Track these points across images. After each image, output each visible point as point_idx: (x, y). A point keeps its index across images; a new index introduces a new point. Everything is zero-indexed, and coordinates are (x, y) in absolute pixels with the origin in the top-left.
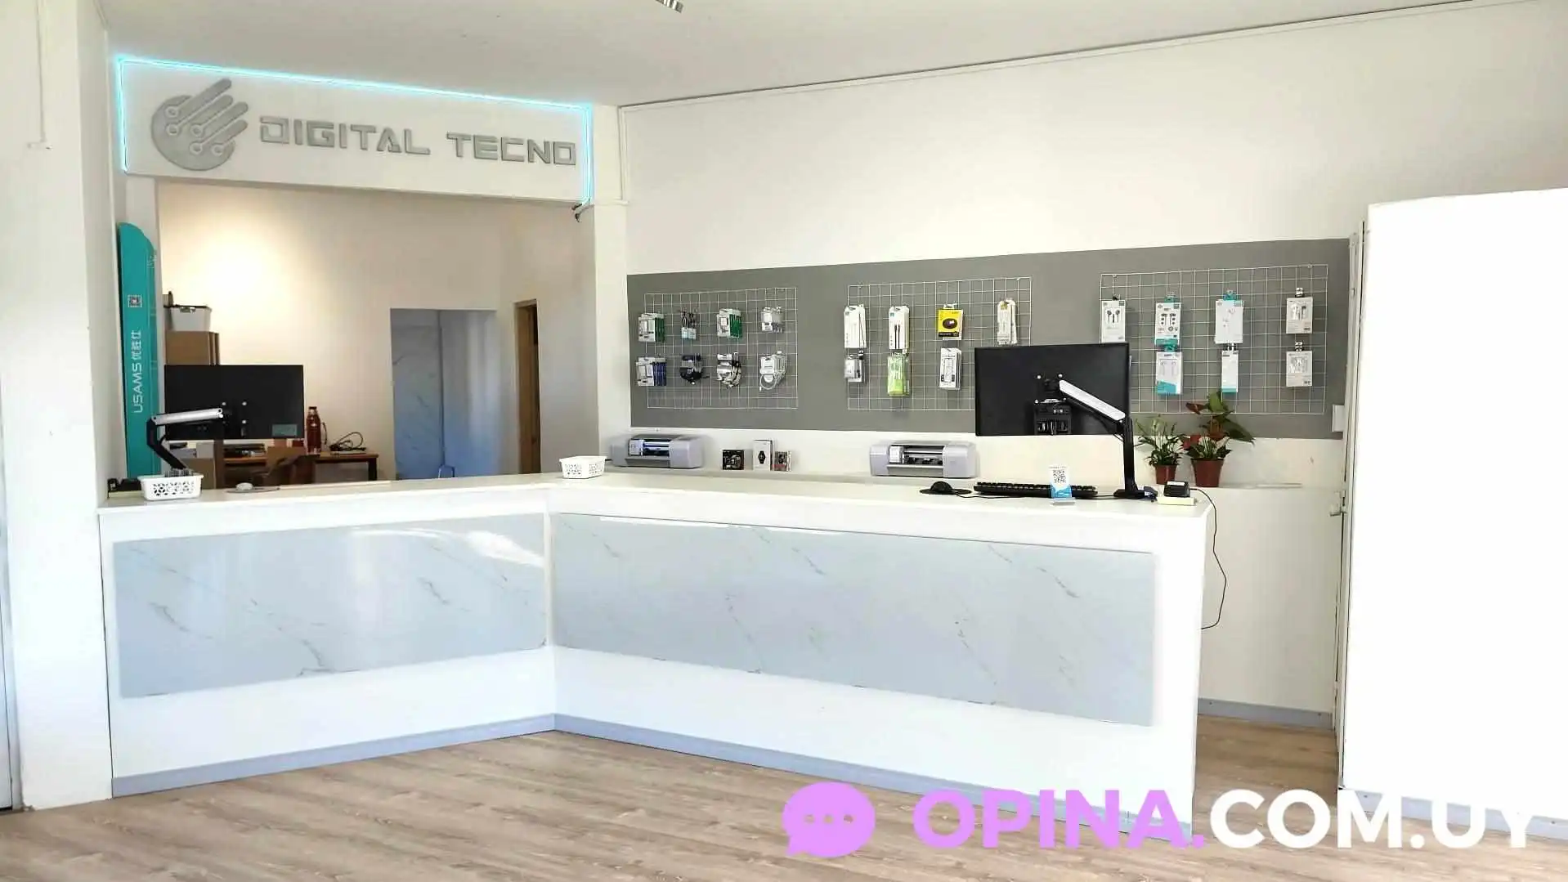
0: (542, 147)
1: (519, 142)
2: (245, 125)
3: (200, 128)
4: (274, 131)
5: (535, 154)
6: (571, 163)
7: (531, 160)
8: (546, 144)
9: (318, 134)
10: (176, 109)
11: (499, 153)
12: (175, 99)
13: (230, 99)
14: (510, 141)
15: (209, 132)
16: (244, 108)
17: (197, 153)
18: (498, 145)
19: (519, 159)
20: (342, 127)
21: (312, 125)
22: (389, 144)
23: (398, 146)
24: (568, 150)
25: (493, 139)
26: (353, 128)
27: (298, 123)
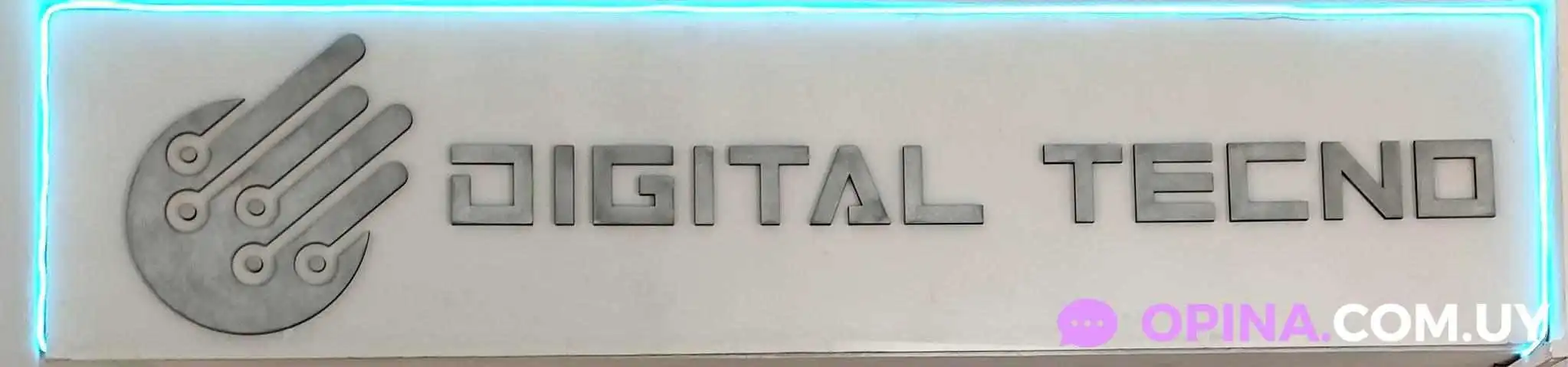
0: (1370, 162)
1: (1289, 154)
2: (402, 177)
3: (268, 197)
4: (491, 186)
5: (1348, 188)
6: (1478, 211)
7: (1332, 214)
8: (1387, 150)
9: (624, 185)
10: (200, 144)
11: (1218, 197)
12: (195, 115)
13: (361, 98)
14: (1257, 153)
15: (292, 208)
16: (403, 119)
17: (256, 278)
18: (1217, 167)
19: (1289, 214)
20: (701, 154)
21: (609, 158)
22: (849, 197)
23: (879, 203)
24: (1467, 165)
25: (1199, 154)
26: (736, 157)
27: (564, 155)
